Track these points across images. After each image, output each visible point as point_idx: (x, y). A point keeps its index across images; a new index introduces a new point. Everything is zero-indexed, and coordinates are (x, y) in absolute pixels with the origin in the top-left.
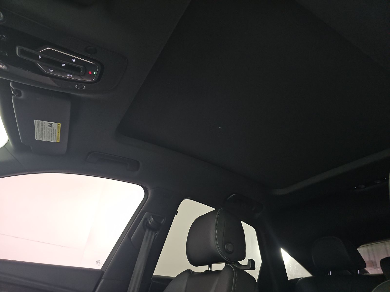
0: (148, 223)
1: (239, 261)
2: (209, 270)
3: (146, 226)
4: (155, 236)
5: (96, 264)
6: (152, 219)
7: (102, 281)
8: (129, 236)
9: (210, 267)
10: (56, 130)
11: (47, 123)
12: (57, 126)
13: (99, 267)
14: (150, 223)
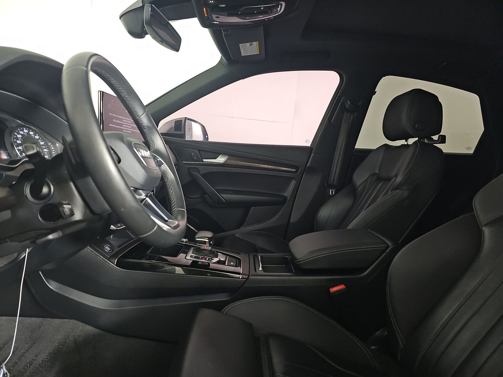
0: (345, 106)
1: (432, 137)
2: (406, 143)
3: (343, 109)
4: (353, 117)
5: (306, 142)
6: (349, 102)
7: (312, 155)
8: (330, 119)
9: (406, 141)
10: (255, 46)
11: (248, 44)
12: (255, 44)
13: (309, 145)
14: (347, 106)
